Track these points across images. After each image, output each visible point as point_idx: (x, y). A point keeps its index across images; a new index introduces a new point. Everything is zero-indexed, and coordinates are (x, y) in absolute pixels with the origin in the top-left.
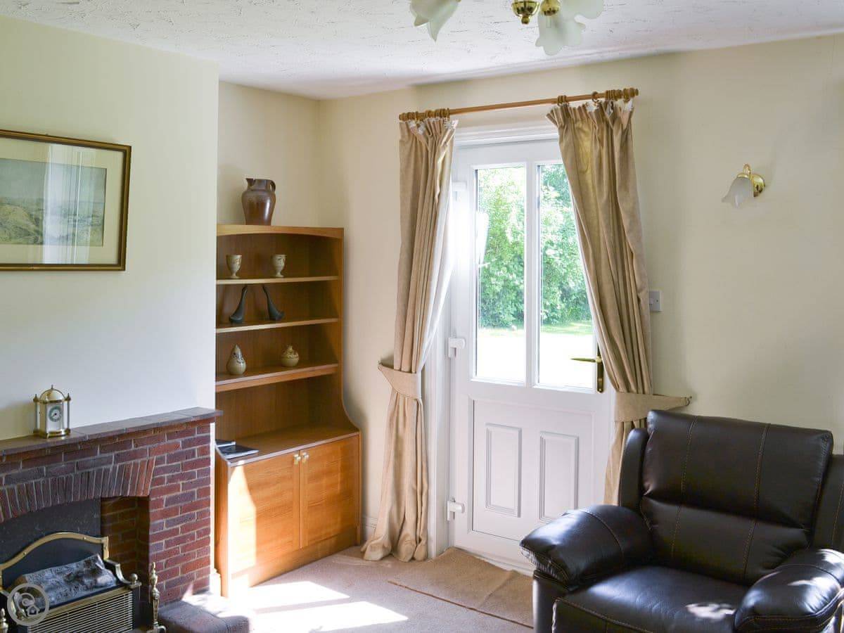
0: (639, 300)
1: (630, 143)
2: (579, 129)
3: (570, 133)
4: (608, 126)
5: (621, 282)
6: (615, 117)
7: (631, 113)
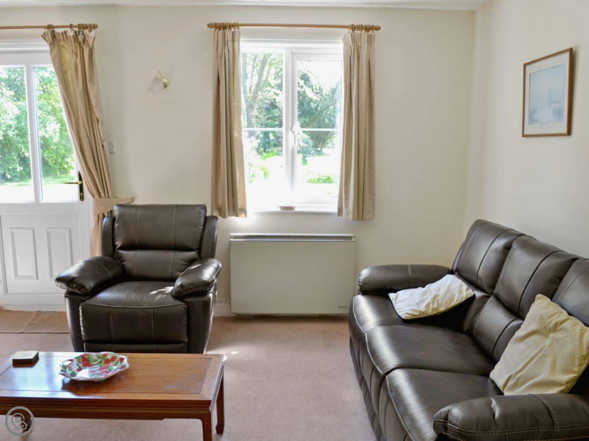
0: (103, 146)
1: (94, 56)
2: (62, 46)
3: (56, 47)
4: (80, 45)
5: (92, 137)
6: (84, 40)
7: (94, 39)
